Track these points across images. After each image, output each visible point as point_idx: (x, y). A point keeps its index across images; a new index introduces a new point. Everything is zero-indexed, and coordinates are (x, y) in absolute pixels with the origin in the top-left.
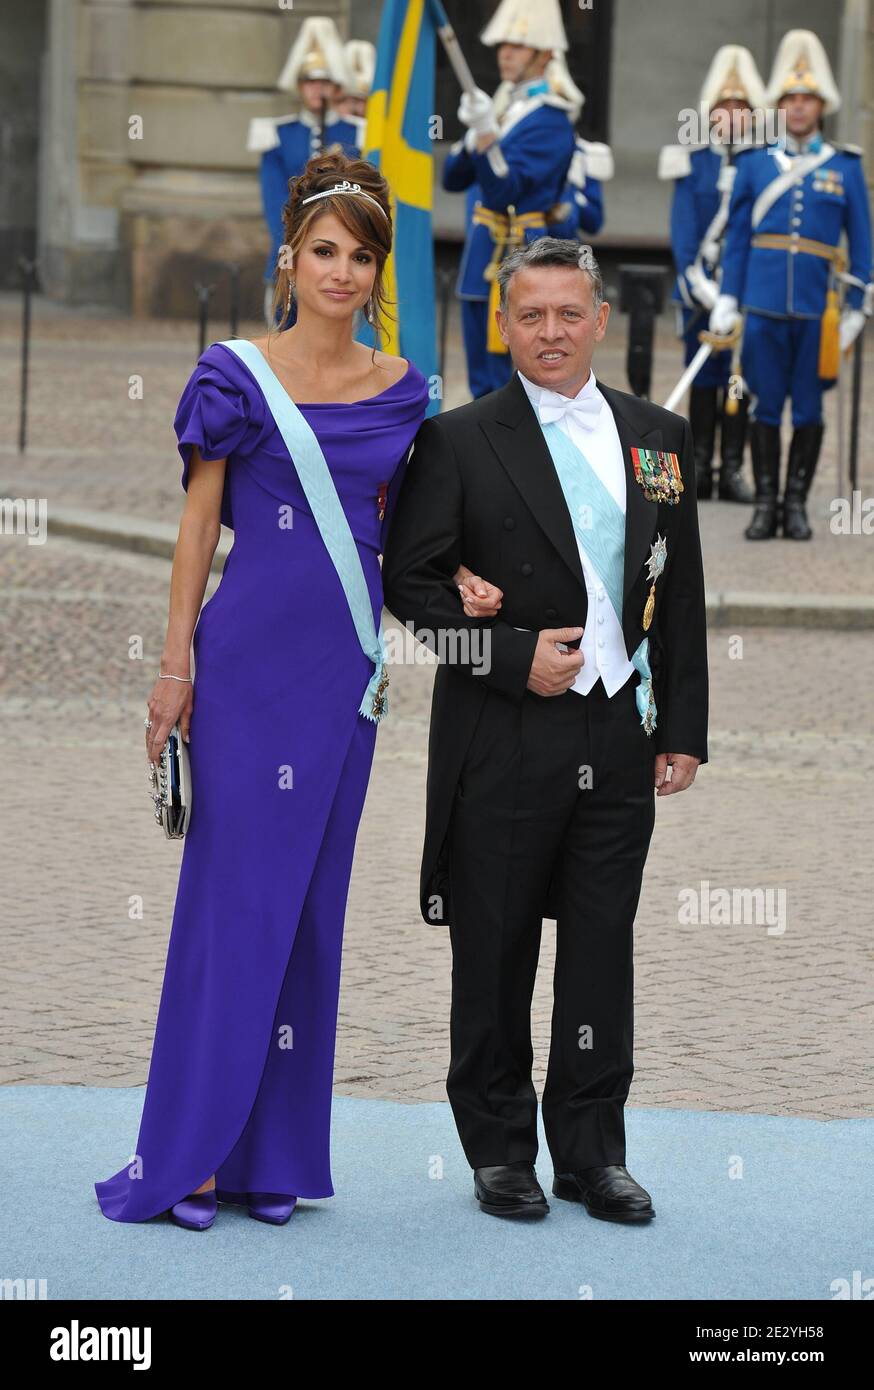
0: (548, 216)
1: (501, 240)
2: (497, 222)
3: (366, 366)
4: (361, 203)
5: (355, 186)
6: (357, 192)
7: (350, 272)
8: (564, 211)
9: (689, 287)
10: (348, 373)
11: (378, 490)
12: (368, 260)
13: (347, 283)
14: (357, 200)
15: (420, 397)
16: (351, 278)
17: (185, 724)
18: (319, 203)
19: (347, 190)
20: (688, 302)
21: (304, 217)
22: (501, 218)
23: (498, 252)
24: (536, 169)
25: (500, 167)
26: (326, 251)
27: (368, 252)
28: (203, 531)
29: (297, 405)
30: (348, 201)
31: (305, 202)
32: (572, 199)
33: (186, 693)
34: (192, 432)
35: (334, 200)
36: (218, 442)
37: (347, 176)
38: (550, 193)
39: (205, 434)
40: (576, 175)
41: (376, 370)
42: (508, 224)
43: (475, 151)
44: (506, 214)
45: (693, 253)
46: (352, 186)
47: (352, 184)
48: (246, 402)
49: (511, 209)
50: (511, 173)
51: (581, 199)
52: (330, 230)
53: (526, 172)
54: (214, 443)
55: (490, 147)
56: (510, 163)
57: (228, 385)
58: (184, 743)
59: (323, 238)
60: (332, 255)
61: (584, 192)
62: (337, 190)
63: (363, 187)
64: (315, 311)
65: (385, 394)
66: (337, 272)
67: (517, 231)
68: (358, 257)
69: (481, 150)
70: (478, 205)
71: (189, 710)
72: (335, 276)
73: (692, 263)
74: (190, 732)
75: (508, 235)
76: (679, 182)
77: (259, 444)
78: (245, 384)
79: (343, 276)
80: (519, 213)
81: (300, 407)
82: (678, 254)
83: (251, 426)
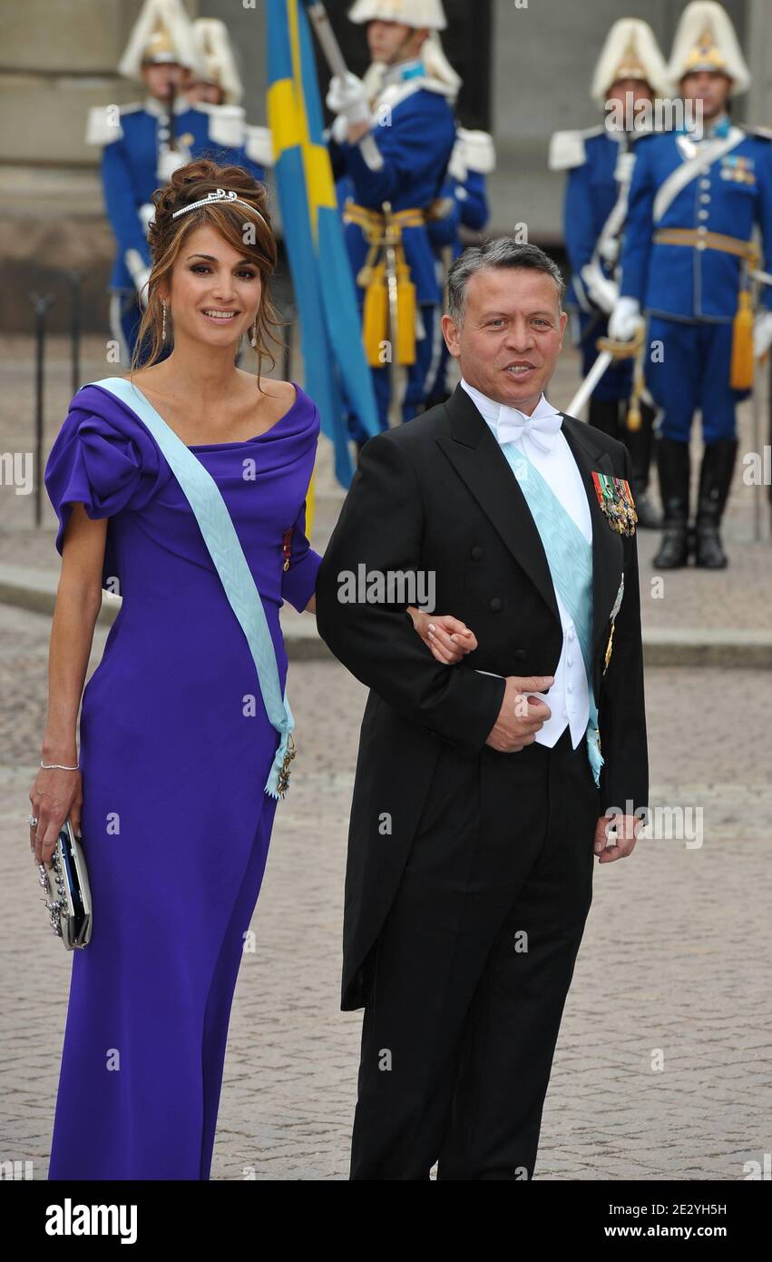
0: (427, 214)
1: (375, 241)
2: (371, 221)
3: (253, 396)
4: (239, 211)
5: (231, 194)
6: (233, 200)
7: (233, 289)
8: (445, 207)
9: (586, 288)
10: (237, 405)
11: (283, 538)
12: (252, 276)
13: (231, 301)
14: (234, 208)
15: (314, 426)
16: (235, 295)
17: (75, 817)
18: (192, 215)
19: (223, 199)
20: (585, 306)
21: (176, 231)
22: (376, 216)
23: (372, 254)
24: (414, 161)
25: (374, 160)
26: (204, 267)
27: (251, 266)
28: (85, 596)
29: (189, 448)
30: (227, 211)
31: (175, 215)
32: (452, 194)
33: (74, 783)
34: (74, 490)
35: (210, 210)
36: (106, 498)
37: (221, 183)
38: (430, 188)
39: (92, 489)
40: (457, 168)
41: (265, 399)
42: (384, 223)
43: (346, 143)
44: (380, 211)
45: (589, 250)
46: (227, 194)
47: (227, 192)
48: (137, 449)
49: (387, 206)
50: (386, 167)
51: (461, 193)
52: (207, 243)
53: (403, 166)
54: (102, 499)
55: (363, 138)
56: (385, 155)
57: (113, 431)
58: (76, 838)
59: (200, 253)
60: (210, 272)
61: (465, 185)
62: (210, 199)
63: (239, 195)
64: (194, 338)
65: (276, 427)
66: (219, 289)
67: (393, 232)
68: (241, 273)
69: (353, 140)
70: (350, 202)
71: (79, 801)
72: (217, 294)
73: (588, 261)
74: (81, 825)
75: (384, 235)
76: (573, 172)
77: (155, 497)
78: (132, 428)
79: (227, 294)
80: (395, 210)
81: (193, 450)
82: (573, 252)
83: (143, 475)
